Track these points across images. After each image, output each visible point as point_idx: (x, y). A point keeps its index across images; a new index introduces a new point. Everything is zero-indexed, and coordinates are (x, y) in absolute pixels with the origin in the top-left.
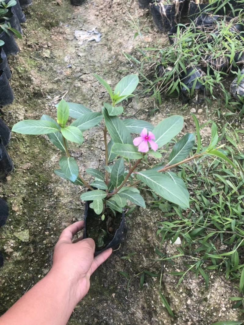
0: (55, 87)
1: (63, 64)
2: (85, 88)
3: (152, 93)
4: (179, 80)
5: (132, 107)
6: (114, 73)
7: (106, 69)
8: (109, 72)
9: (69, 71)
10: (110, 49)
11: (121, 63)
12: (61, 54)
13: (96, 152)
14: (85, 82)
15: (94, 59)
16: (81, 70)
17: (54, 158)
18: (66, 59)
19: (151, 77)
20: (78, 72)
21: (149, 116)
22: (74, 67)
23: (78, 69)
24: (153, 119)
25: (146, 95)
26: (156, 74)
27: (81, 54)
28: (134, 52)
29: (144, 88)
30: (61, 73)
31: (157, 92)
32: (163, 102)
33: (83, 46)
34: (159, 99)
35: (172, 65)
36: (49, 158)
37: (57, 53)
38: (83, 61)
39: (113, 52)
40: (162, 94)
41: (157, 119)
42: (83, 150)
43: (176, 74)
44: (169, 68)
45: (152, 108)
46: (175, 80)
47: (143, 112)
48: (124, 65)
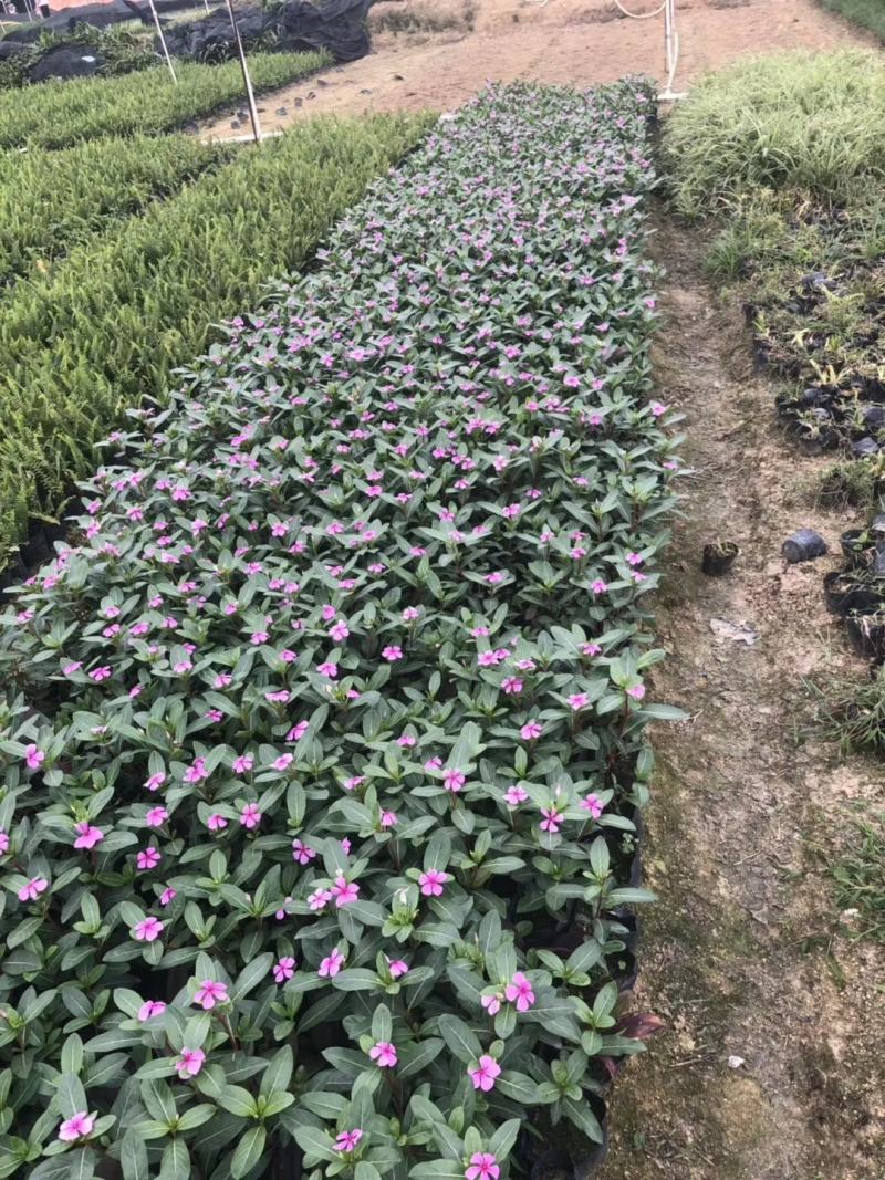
0: (684, 700)
1: (693, 668)
2: (729, 711)
3: (838, 737)
4: (878, 729)
5: (804, 751)
6: (776, 699)
7: (764, 690)
8: (768, 695)
9: (702, 682)
10: (771, 662)
11: (791, 686)
12: (690, 652)
13: (745, 800)
14: (728, 702)
15: (744, 672)
16: (722, 684)
17: (684, 795)
18: (697, 661)
19: (839, 717)
20: (716, 685)
21: (830, 767)
22: (710, 676)
23: (718, 681)
24: (835, 772)
25: (827, 739)
26: (846, 715)
27: (722, 659)
28: (812, 676)
29: (825, 729)
30: (691, 682)
31: (845, 737)
32: (851, 754)
33: (724, 647)
34: (848, 746)
35: (871, 708)
36: (678, 794)
37: (685, 650)
38: (725, 669)
39: (776, 668)
40: (853, 742)
41: (841, 772)
42: (725, 794)
43: (874, 720)
44: (867, 712)
45: (835, 758)
46: (873, 727)
47: (822, 760)
48: (795, 691)
